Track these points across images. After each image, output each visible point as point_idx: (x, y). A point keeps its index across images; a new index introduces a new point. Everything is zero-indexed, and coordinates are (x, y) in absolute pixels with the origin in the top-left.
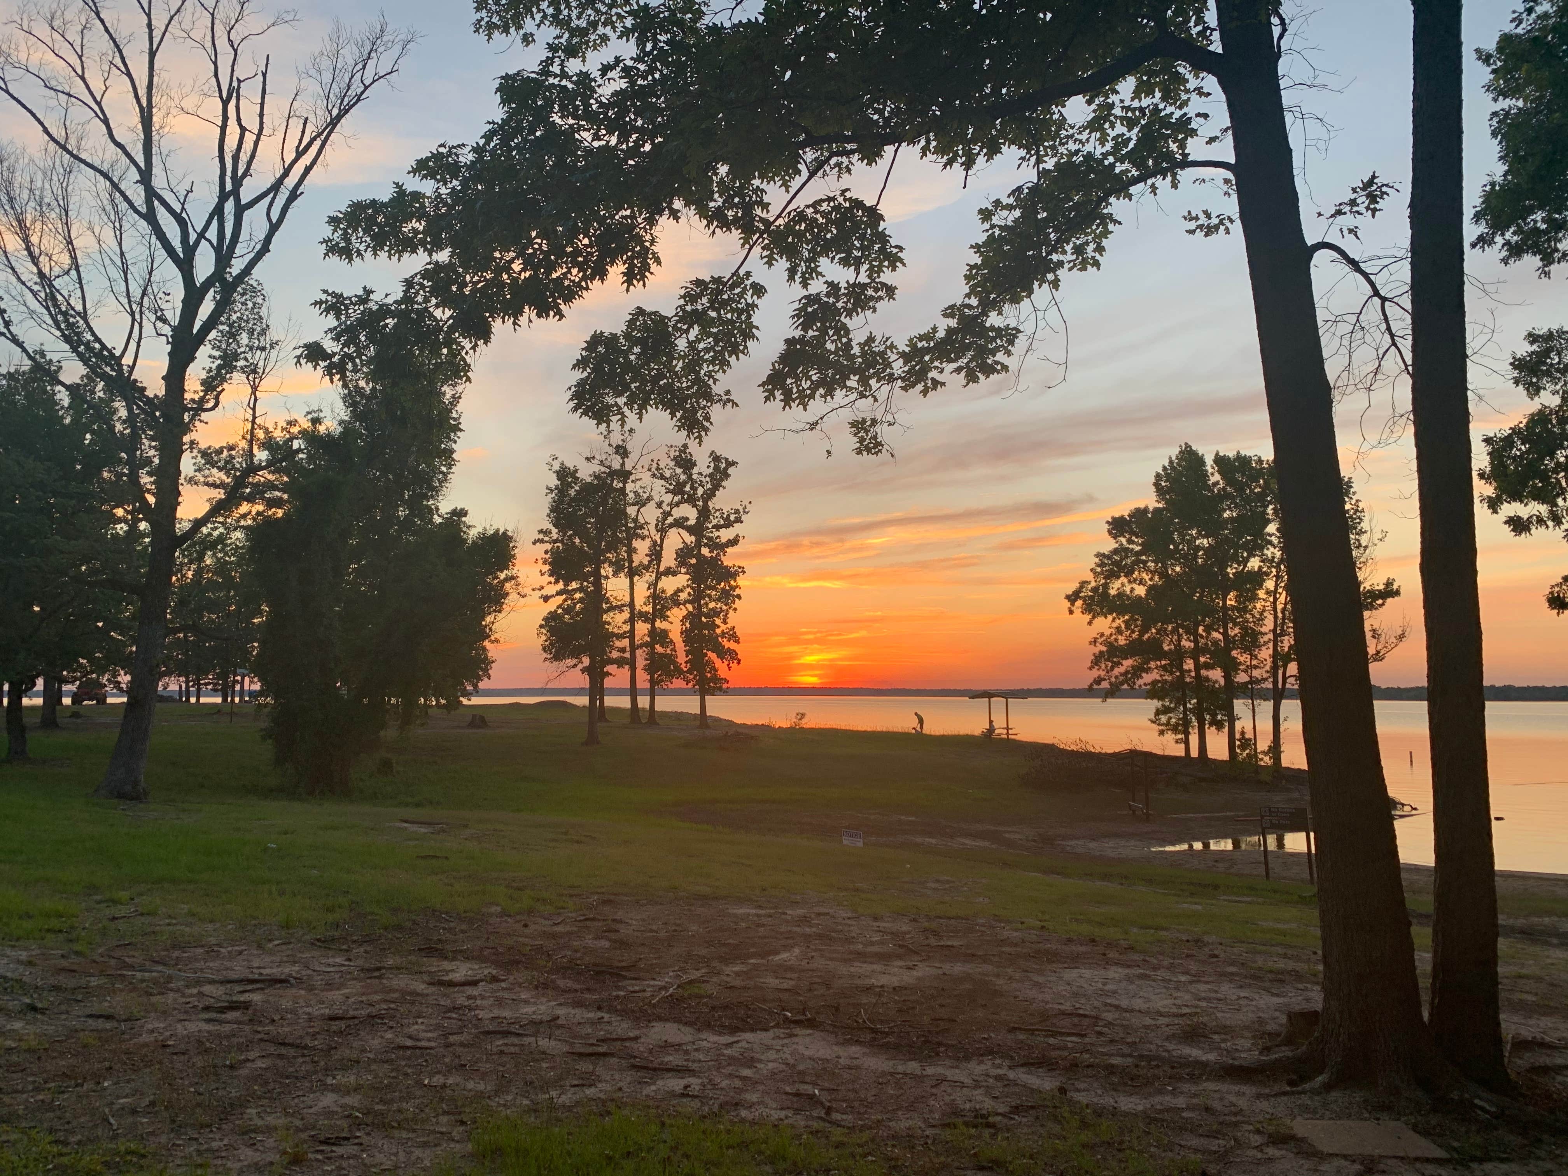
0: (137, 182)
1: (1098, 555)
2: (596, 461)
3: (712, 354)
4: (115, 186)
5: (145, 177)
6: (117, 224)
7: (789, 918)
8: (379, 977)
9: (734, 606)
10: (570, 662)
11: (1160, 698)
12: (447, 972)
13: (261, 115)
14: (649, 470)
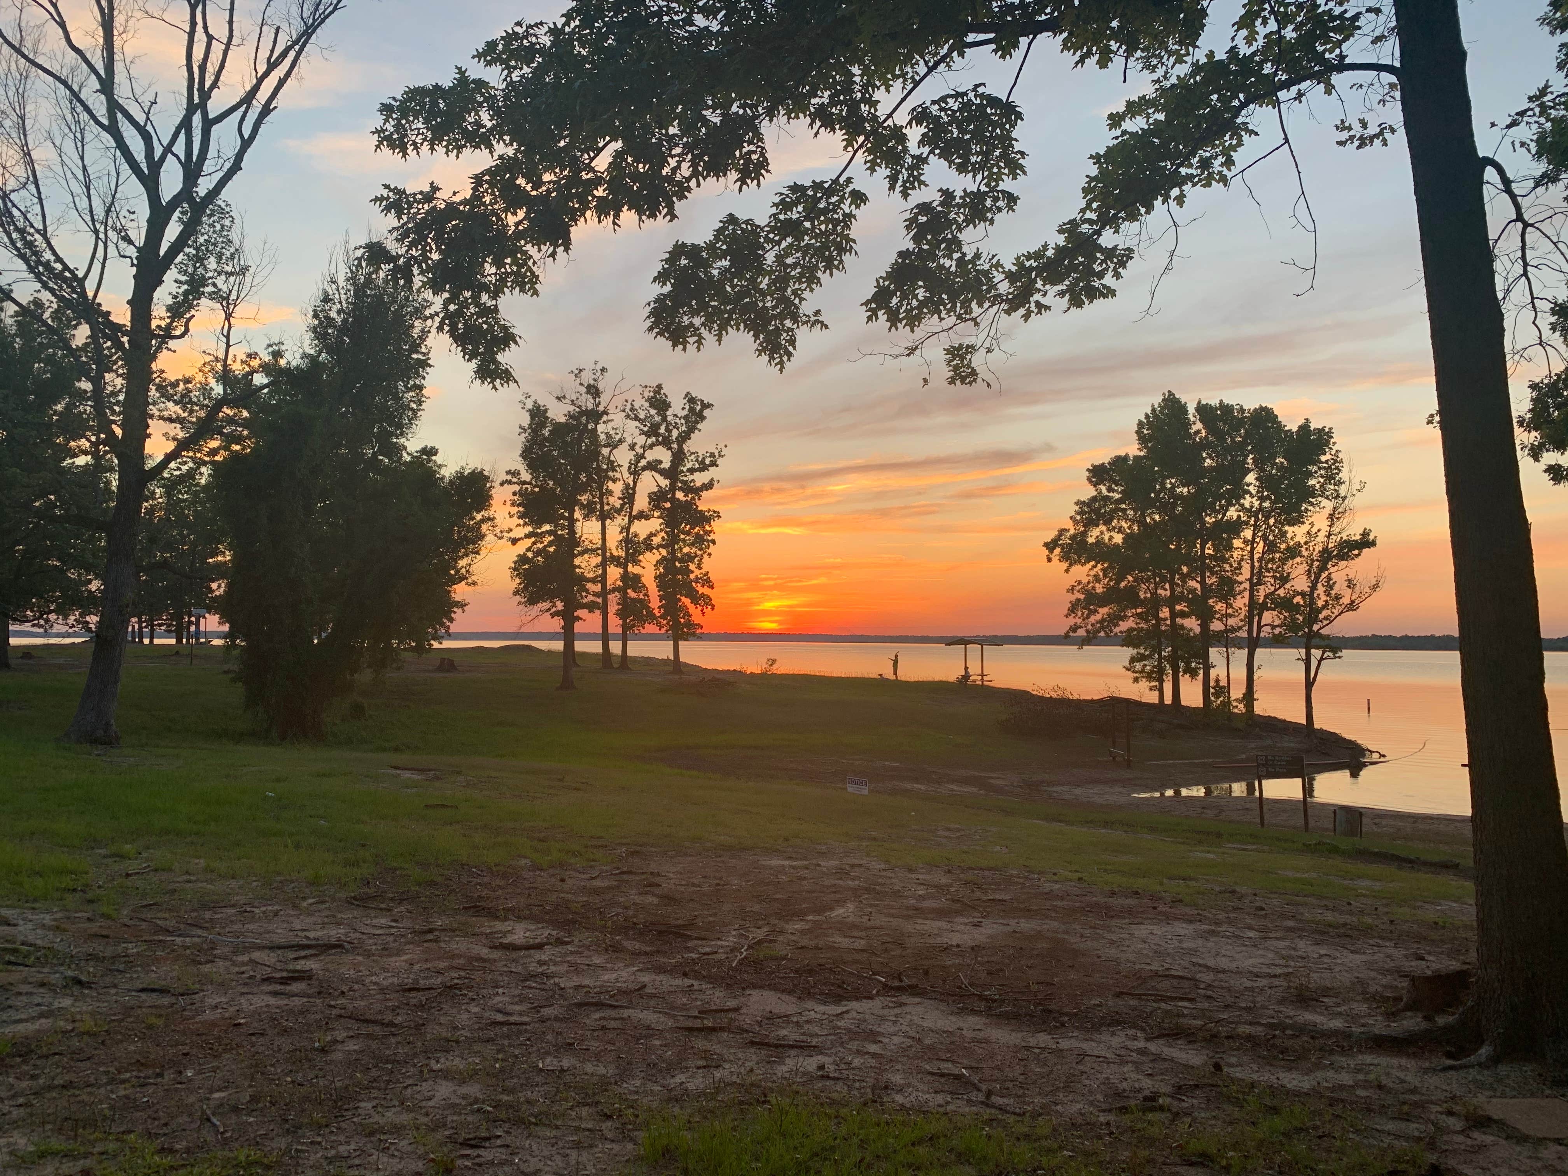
0: (98, 91)
1: (1077, 503)
2: (567, 401)
3: (799, 270)
4: (76, 95)
5: (107, 86)
6: (78, 135)
7: (825, 869)
8: (436, 941)
9: (708, 551)
10: (545, 605)
11: (1135, 646)
12: (505, 934)
13: (231, 22)
14: (624, 411)
